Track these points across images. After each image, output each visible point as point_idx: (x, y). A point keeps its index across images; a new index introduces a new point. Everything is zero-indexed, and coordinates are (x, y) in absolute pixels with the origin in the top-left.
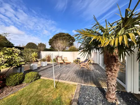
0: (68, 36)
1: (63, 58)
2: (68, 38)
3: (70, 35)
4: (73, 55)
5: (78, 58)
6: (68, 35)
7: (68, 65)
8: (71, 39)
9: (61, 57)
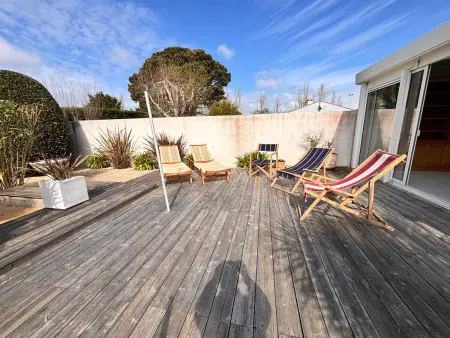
0: (201, 59)
1: (188, 150)
2: (202, 67)
3: (209, 58)
4: (234, 130)
5: (263, 147)
6: (202, 57)
7: (218, 183)
8: (213, 73)
9: (179, 144)
